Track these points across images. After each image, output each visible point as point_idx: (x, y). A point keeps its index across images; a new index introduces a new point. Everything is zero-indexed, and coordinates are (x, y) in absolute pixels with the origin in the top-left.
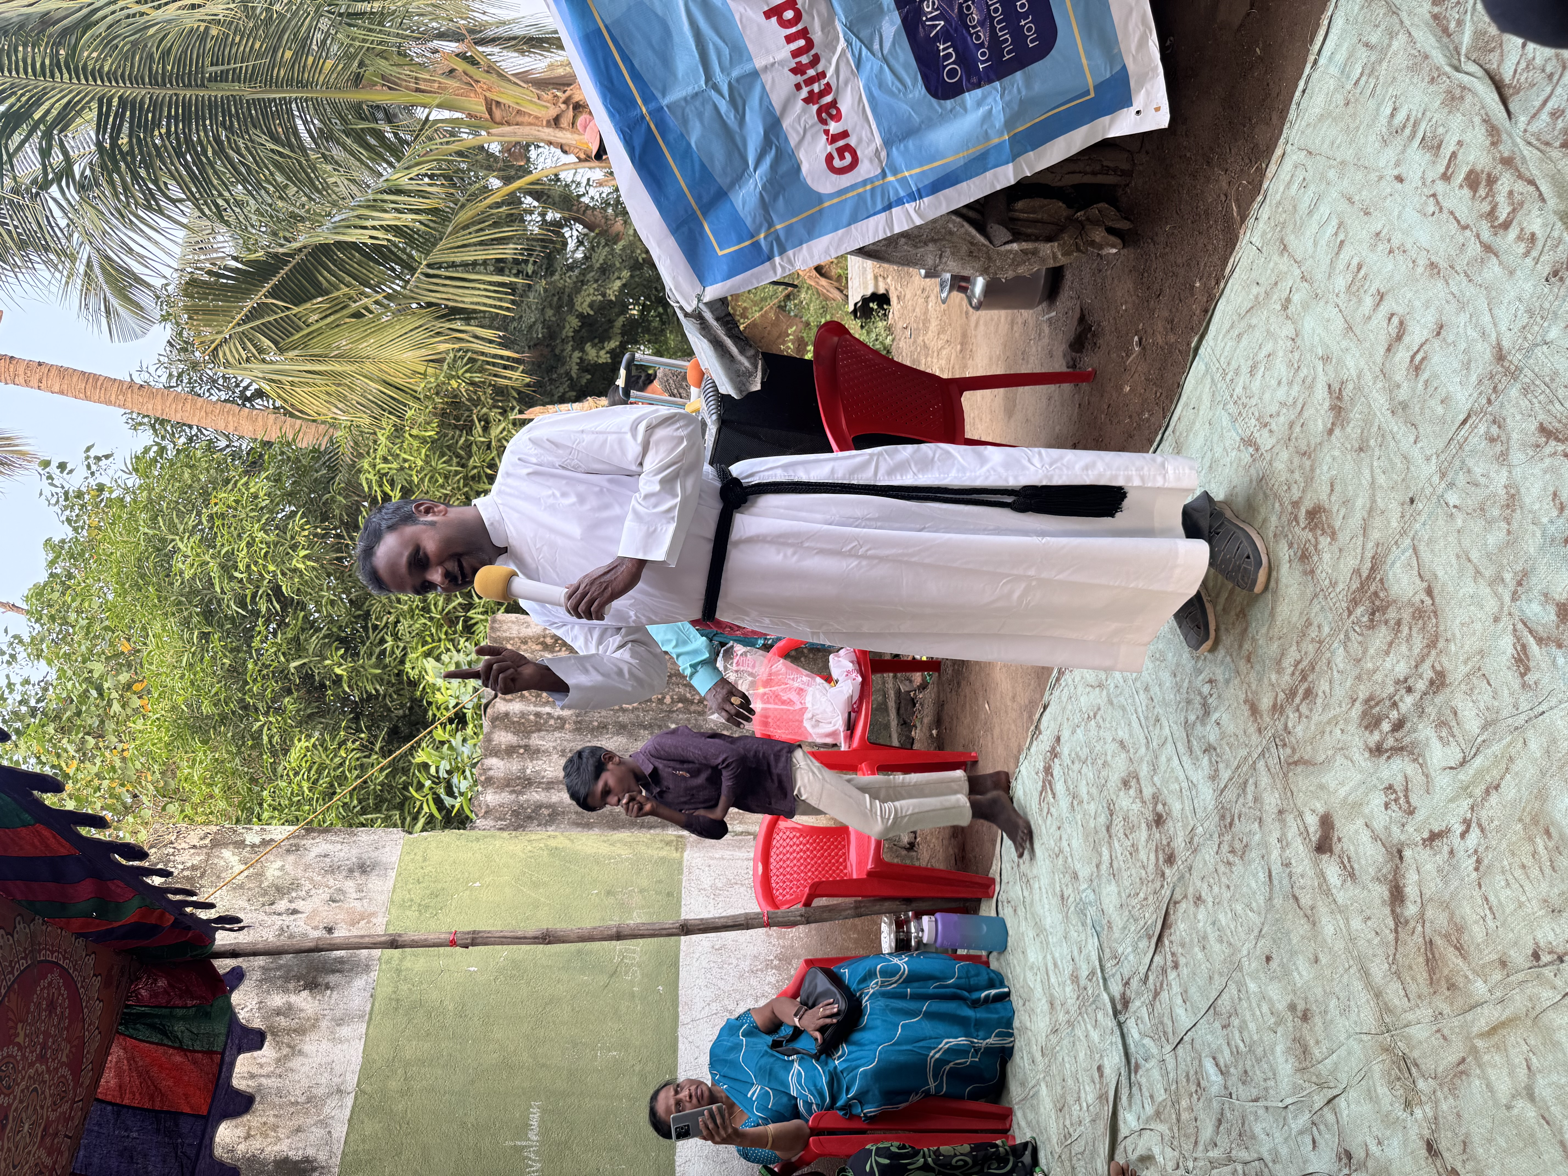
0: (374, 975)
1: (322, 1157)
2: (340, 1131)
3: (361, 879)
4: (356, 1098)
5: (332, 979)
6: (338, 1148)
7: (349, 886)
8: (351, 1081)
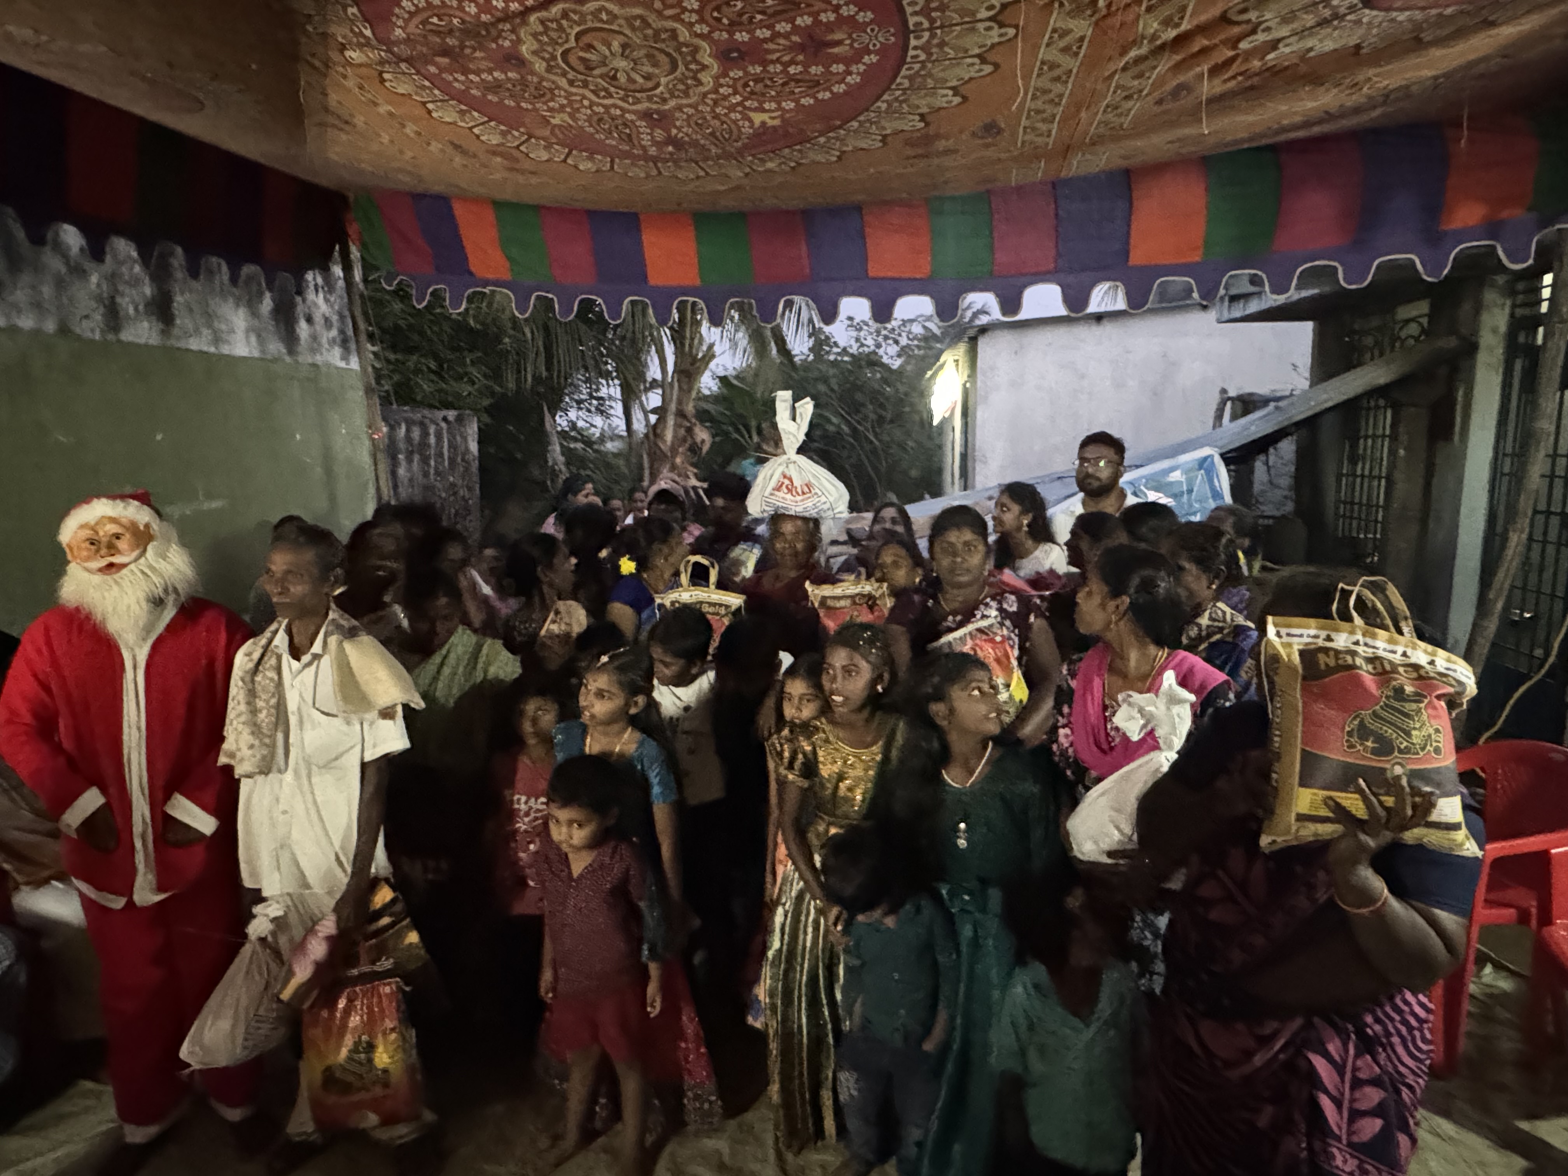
0: (288, 359)
1: (176, 331)
2: (194, 344)
3: (338, 340)
4: (214, 354)
5: (282, 326)
6: (182, 344)
7: (334, 333)
8: (225, 350)
